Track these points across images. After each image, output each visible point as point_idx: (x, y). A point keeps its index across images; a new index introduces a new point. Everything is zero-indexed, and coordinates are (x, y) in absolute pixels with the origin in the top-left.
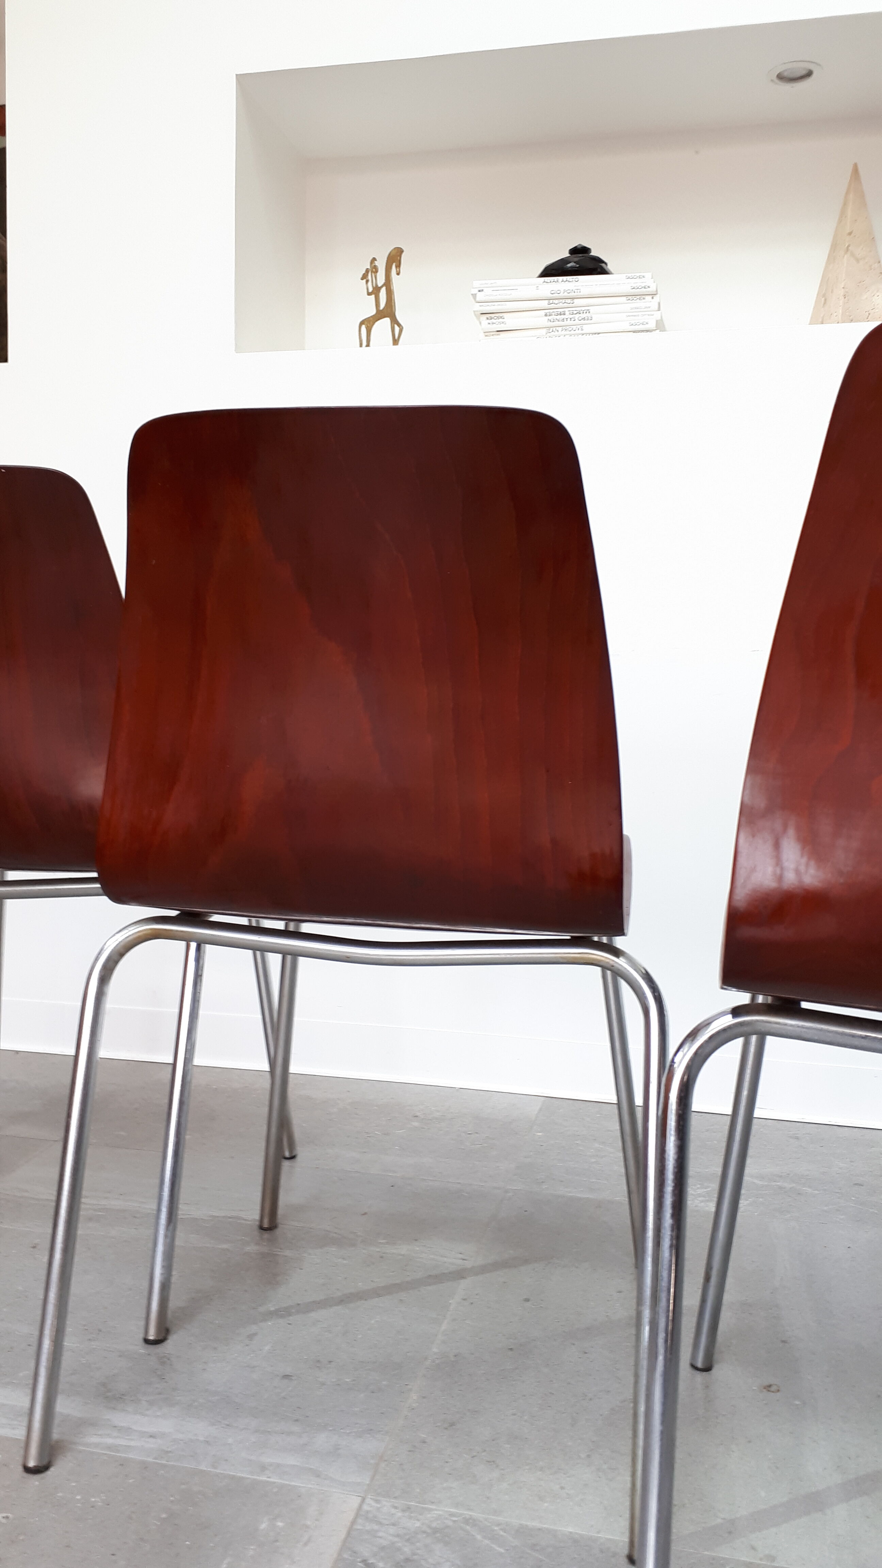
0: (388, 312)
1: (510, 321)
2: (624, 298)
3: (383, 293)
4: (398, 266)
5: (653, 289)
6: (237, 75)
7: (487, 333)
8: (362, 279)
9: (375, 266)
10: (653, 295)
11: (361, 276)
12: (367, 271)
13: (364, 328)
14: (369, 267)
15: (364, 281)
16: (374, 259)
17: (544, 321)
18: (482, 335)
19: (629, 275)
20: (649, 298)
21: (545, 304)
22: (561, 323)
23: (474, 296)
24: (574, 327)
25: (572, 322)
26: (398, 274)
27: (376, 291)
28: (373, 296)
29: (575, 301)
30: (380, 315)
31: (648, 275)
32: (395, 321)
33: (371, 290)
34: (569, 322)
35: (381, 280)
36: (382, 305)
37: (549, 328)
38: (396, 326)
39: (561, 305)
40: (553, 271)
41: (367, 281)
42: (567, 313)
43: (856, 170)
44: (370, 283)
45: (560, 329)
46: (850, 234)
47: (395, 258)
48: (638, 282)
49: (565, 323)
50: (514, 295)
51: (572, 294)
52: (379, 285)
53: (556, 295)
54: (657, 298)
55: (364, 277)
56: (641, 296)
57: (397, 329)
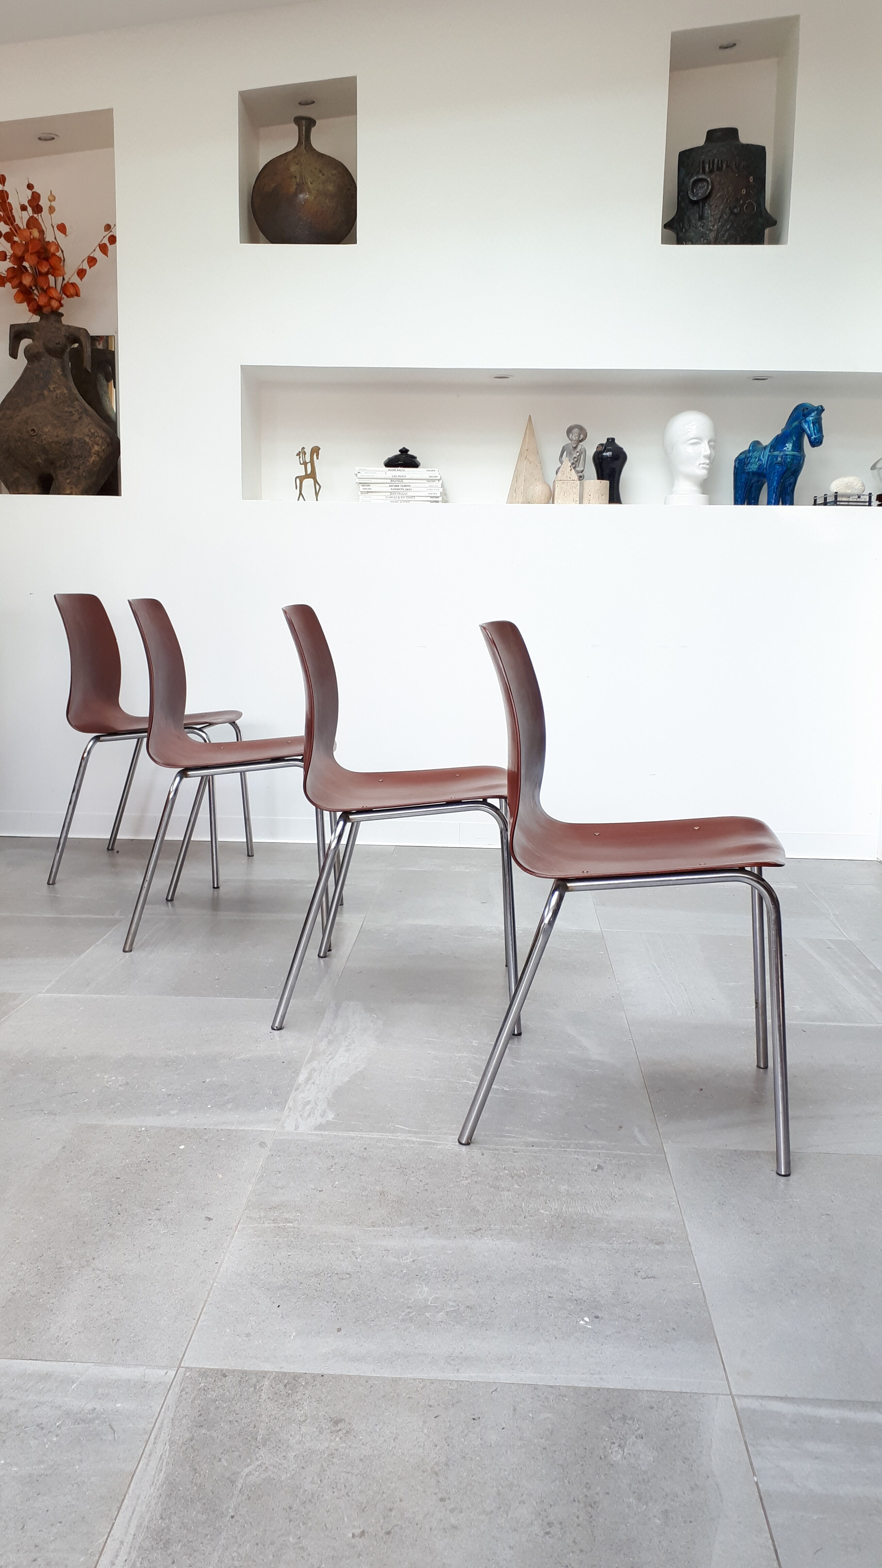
0: (312, 475)
1: (374, 488)
2: (426, 481)
3: (309, 466)
4: (317, 456)
5: (439, 478)
6: (241, 366)
7: (362, 492)
8: (297, 455)
9: (304, 451)
10: (439, 480)
11: (296, 454)
12: (300, 452)
13: (298, 480)
14: (301, 450)
15: (298, 457)
16: (303, 448)
17: (389, 489)
18: (359, 493)
19: (428, 469)
20: (437, 481)
21: (389, 481)
22: (397, 491)
23: (356, 475)
24: (403, 493)
25: (402, 491)
26: (318, 458)
27: (305, 464)
28: (303, 466)
29: (403, 481)
30: (307, 476)
31: (436, 470)
32: (316, 482)
33: (302, 462)
34: (401, 490)
35: (308, 459)
36: (309, 472)
37: (391, 492)
38: (317, 484)
39: (397, 482)
40: (391, 463)
41: (300, 458)
42: (400, 486)
43: (530, 416)
44: (301, 459)
45: (397, 493)
46: (527, 450)
47: (316, 450)
48: (432, 474)
49: (399, 491)
50: (375, 476)
51: (402, 478)
52: (307, 461)
53: (395, 478)
54: (441, 482)
55: (298, 454)
56: (434, 480)
57: (318, 487)
